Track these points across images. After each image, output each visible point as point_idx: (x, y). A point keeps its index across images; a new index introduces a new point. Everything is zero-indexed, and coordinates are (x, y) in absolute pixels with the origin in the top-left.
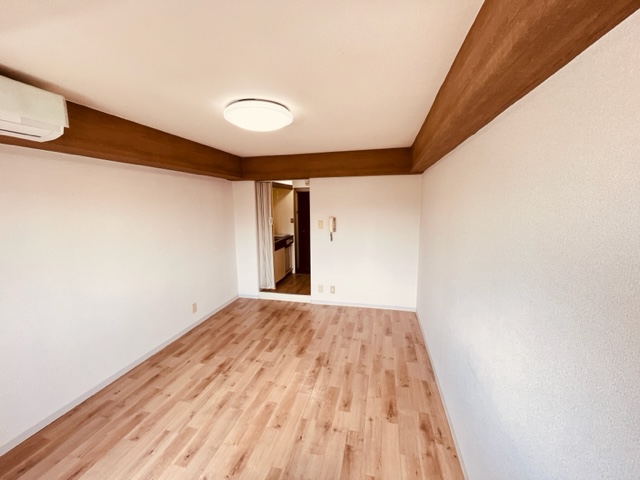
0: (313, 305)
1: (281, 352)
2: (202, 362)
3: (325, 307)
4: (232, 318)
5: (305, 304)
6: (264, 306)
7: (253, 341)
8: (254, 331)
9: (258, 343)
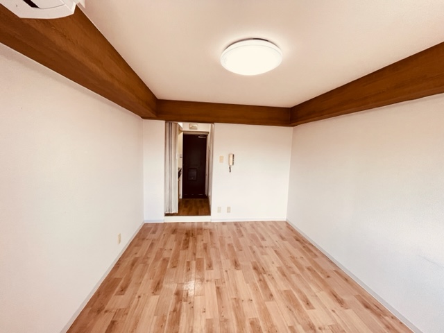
0: (213, 223)
1: (221, 268)
2: (154, 293)
3: (224, 223)
4: (152, 244)
5: (206, 223)
6: (175, 229)
7: (189, 263)
8: (182, 253)
9: (194, 263)
